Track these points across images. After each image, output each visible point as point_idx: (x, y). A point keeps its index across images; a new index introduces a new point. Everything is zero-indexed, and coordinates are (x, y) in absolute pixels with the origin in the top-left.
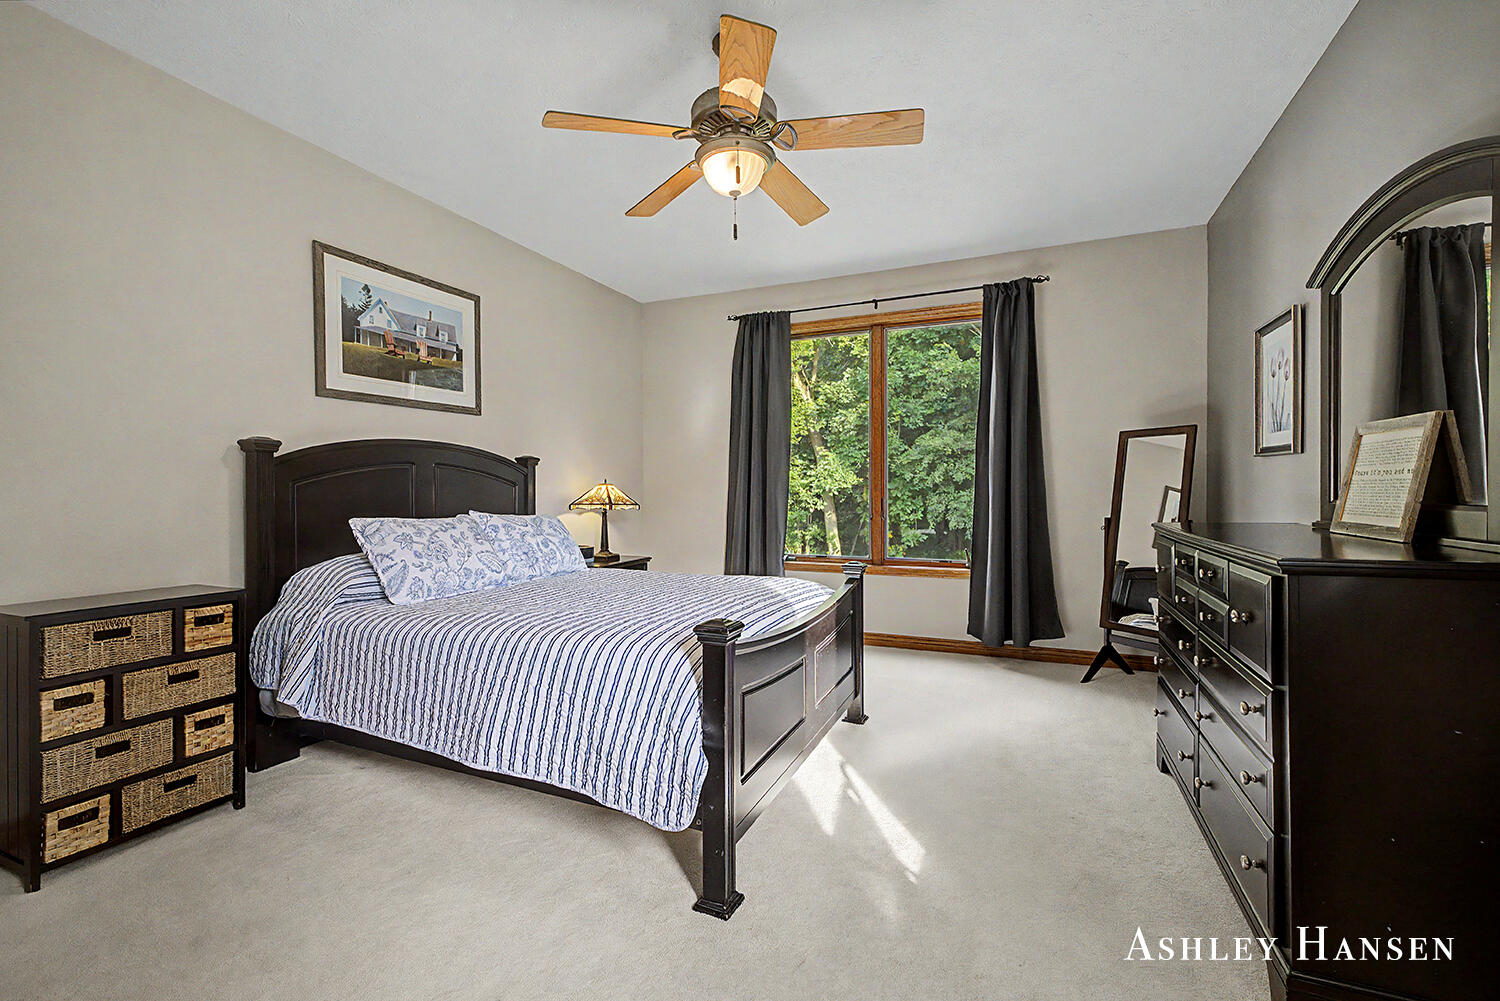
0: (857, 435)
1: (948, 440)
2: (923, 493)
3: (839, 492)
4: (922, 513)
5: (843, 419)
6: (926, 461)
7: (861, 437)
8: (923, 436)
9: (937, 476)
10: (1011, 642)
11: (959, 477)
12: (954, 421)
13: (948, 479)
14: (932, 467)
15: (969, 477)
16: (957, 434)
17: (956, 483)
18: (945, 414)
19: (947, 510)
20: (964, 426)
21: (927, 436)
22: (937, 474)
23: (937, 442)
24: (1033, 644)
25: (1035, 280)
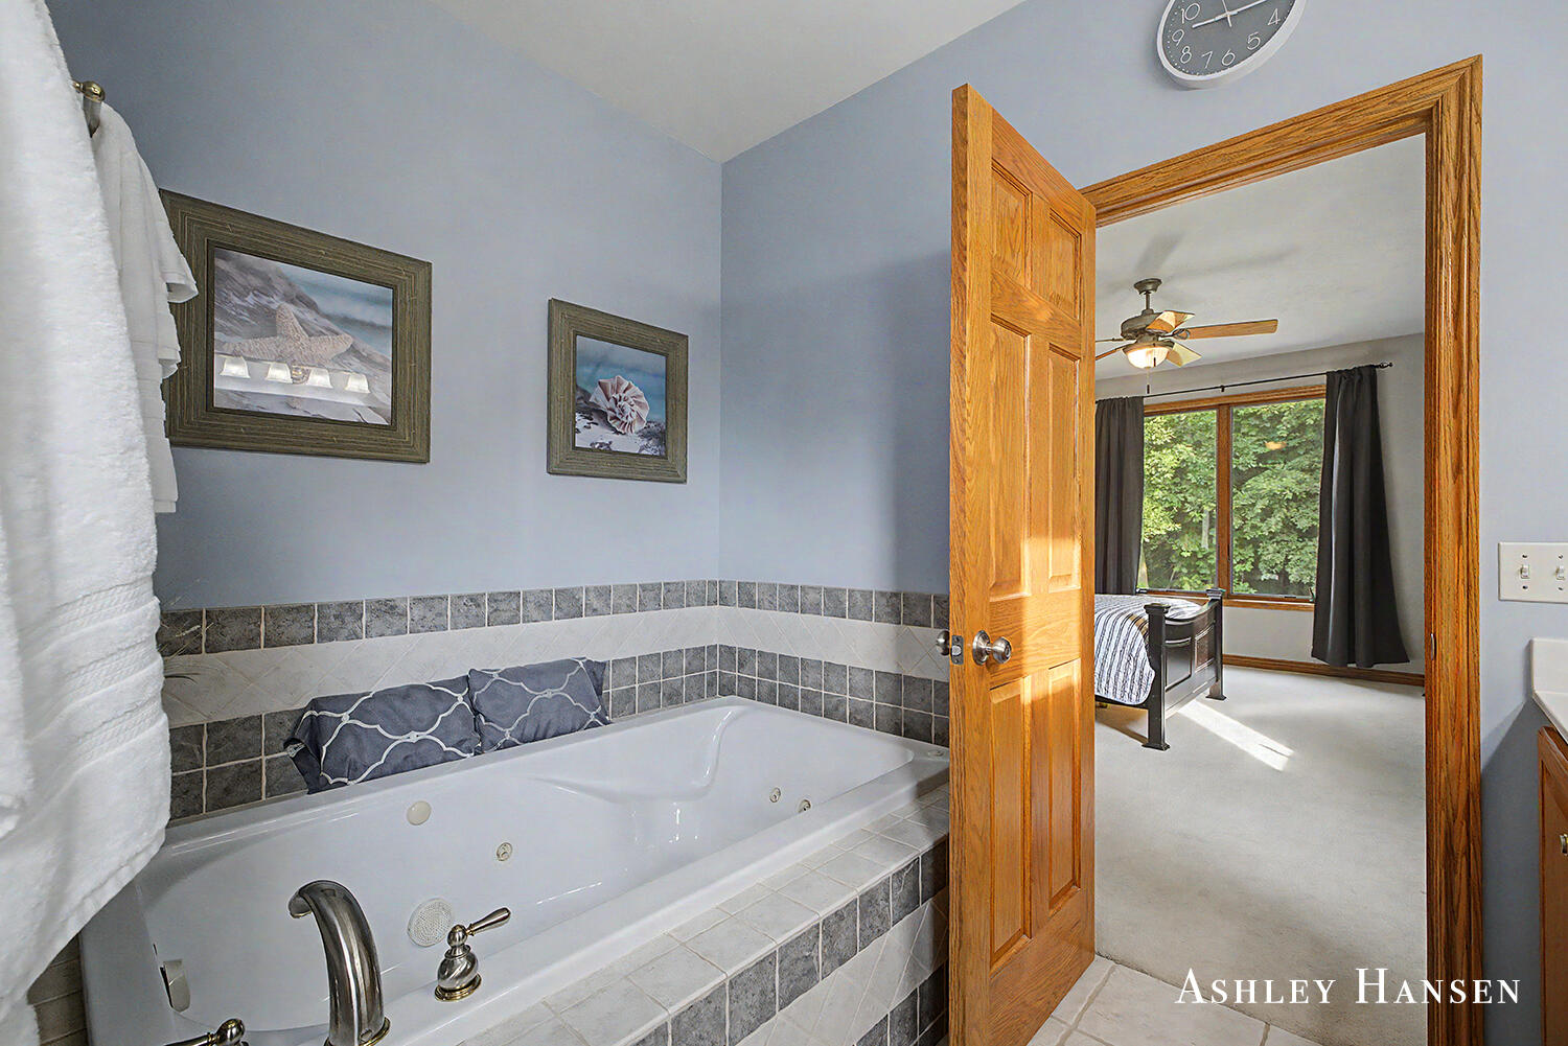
0: (1173, 478)
1: (1288, 481)
2: (1255, 542)
3: (1150, 538)
4: (1252, 564)
5: (1156, 461)
6: (1260, 505)
7: (1177, 480)
8: (1257, 478)
9: (1274, 523)
10: (1354, 665)
11: (1303, 524)
12: (1298, 459)
13: (1289, 526)
14: (1267, 513)
15: (1315, 523)
16: (1301, 475)
17: (1300, 531)
18: (1286, 454)
19: (1287, 560)
20: (1310, 465)
21: (1261, 478)
22: (1273, 521)
23: (1275, 486)
24: (1375, 667)
25: (1377, 367)
